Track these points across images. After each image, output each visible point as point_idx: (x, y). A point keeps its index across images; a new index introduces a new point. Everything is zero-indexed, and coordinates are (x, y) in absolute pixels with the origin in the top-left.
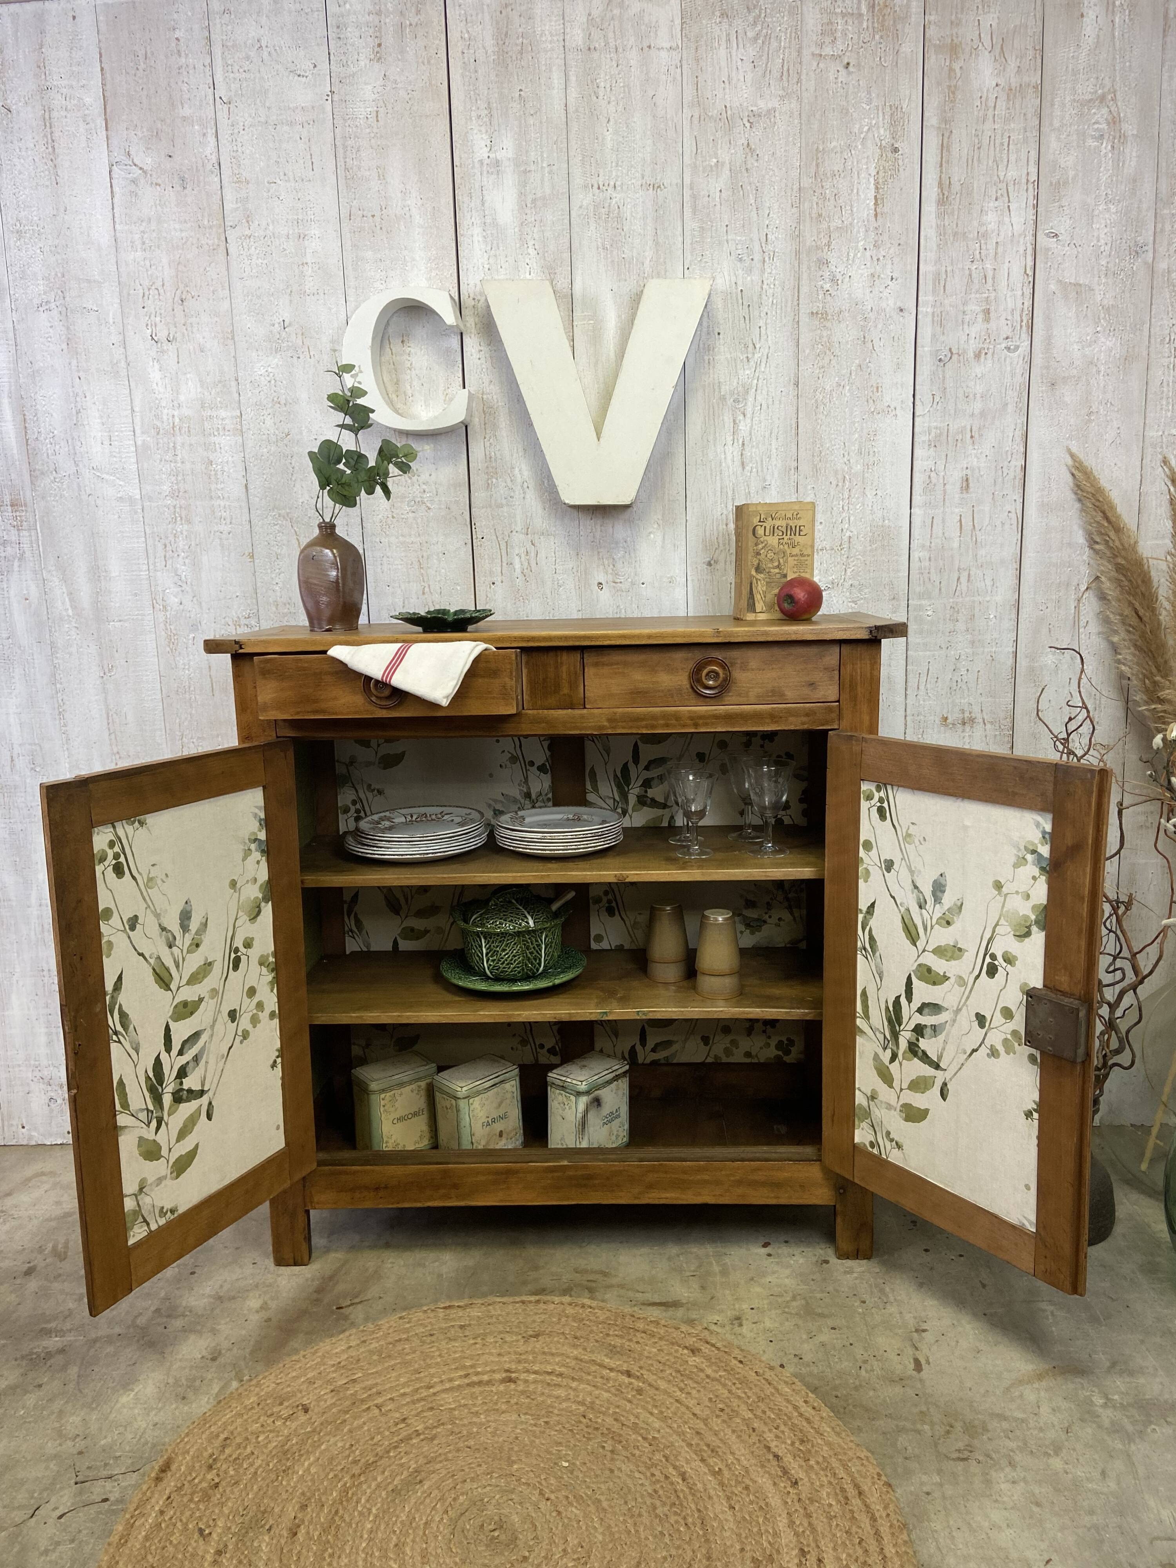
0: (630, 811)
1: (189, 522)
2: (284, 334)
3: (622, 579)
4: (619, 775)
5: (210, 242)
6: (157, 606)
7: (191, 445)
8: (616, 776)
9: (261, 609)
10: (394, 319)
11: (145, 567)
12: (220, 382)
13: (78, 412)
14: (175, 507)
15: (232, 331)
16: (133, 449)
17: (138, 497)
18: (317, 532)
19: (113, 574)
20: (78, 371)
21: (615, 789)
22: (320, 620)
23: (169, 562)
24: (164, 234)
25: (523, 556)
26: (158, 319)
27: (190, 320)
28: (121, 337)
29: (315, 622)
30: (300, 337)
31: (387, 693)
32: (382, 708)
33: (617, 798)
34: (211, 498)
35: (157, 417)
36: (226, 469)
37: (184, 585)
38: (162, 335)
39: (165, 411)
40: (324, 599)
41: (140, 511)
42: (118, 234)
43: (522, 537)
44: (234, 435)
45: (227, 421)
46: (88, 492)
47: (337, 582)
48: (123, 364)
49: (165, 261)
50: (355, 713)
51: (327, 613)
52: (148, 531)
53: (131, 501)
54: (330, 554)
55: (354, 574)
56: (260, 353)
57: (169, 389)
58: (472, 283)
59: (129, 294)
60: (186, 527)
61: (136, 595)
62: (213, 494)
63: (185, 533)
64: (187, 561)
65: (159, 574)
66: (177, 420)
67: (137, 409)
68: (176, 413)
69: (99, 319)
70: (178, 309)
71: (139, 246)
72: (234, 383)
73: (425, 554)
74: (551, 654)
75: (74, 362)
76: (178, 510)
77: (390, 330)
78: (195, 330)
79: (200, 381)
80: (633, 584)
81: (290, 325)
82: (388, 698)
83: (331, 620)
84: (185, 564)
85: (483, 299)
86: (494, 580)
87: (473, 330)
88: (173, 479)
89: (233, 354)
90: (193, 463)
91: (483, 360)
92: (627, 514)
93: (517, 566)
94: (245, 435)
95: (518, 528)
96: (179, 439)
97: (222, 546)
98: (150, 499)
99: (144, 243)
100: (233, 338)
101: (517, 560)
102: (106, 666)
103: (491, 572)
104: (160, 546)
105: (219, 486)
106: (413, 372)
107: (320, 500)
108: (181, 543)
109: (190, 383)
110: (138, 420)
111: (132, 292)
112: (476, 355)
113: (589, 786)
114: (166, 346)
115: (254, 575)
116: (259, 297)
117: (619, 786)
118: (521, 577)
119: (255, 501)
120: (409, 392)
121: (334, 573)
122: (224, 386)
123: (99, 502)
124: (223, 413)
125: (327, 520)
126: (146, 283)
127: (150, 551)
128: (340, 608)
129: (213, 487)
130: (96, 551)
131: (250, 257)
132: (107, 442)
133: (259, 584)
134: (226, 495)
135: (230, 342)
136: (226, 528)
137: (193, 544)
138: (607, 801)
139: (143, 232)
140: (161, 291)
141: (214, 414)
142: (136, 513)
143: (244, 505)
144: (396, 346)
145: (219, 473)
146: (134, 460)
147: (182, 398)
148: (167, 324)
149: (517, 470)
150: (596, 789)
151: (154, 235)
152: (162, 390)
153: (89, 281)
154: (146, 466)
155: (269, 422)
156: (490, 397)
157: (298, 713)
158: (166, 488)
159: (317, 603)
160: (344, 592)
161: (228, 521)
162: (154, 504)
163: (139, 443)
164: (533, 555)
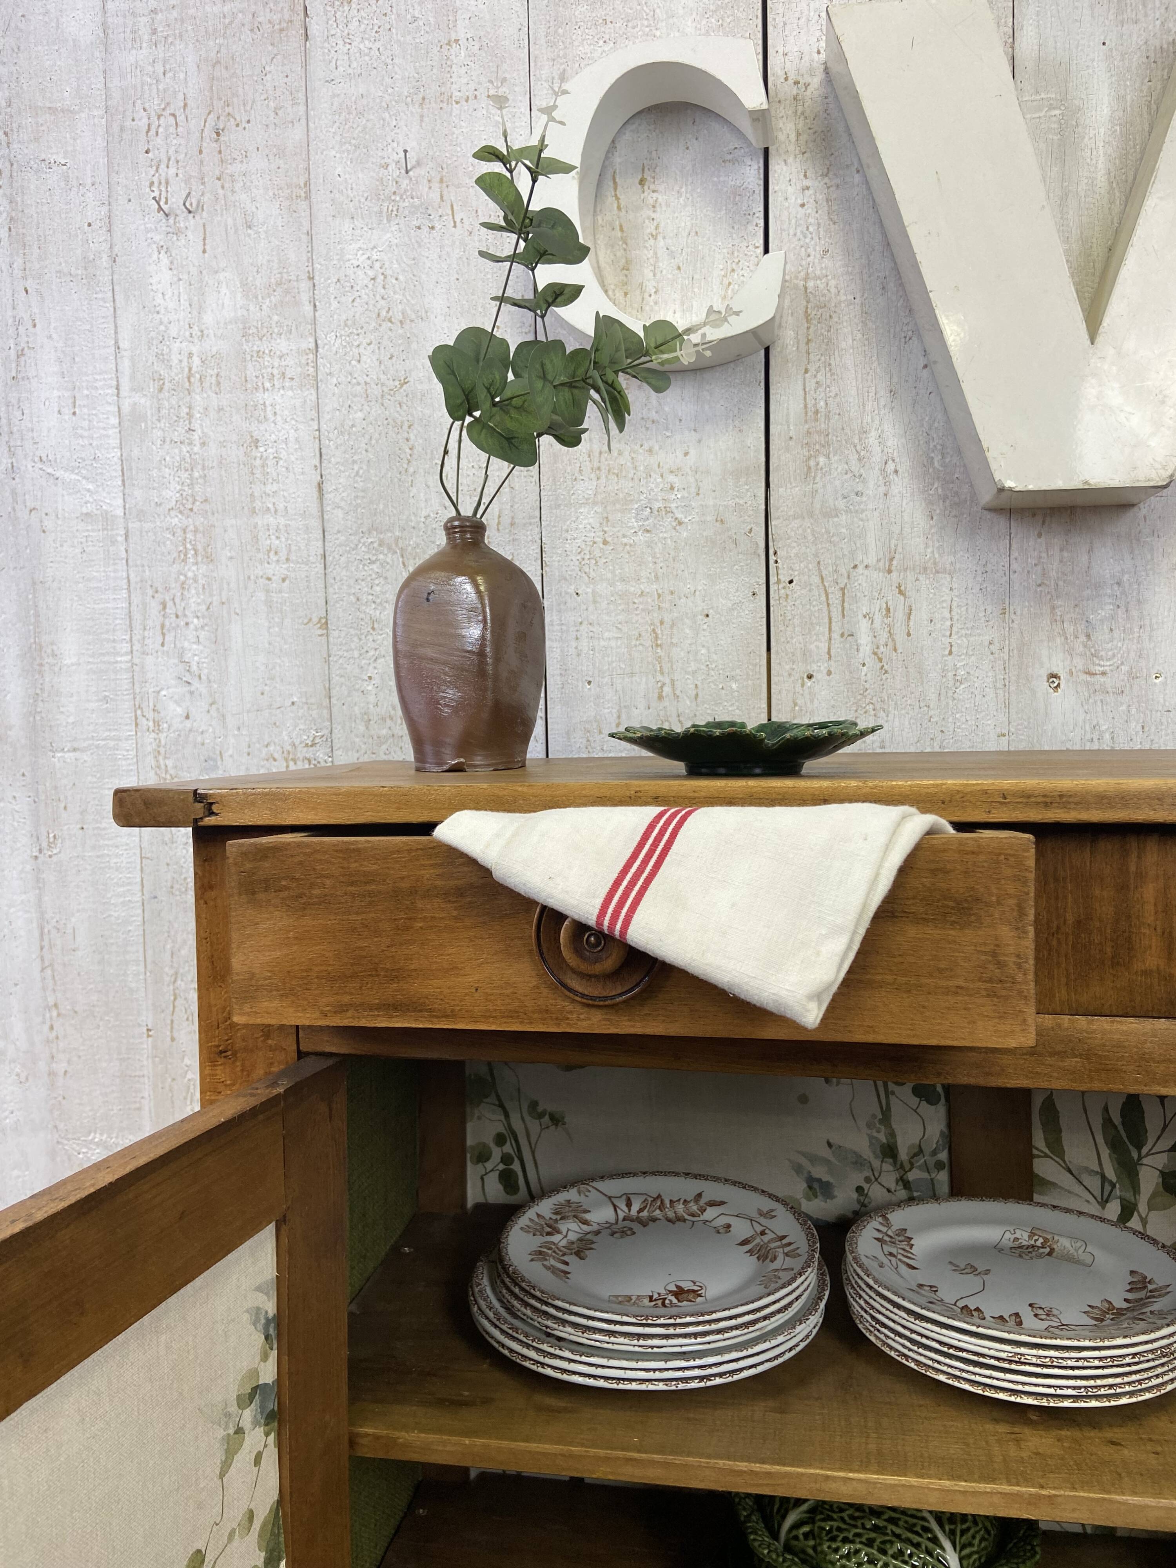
0: (1142, 1207)
1: (210, 559)
2: (405, 183)
3: (1106, 665)
4: (1117, 1119)
5: (276, 18)
6: (143, 722)
7: (220, 409)
8: (1108, 1122)
9: (337, 729)
10: (627, 136)
11: (126, 647)
12: (279, 284)
13: (20, 355)
14: (184, 531)
15: (307, 183)
16: (114, 421)
17: (120, 512)
18: (441, 540)
19: (67, 661)
20: (24, 278)
21: (1105, 1153)
22: (438, 744)
23: (169, 638)
24: (192, 11)
25: (878, 618)
26: (172, 171)
27: (230, 169)
28: (104, 210)
29: (428, 749)
30: (436, 185)
31: (609, 963)
32: (591, 1003)
33: (1110, 1174)
34: (253, 511)
35: (161, 357)
36: (283, 455)
37: (196, 684)
38: (175, 201)
39: (176, 346)
40: (451, 694)
41: (121, 539)
42: (110, 20)
43: (877, 576)
44: (301, 386)
45: (290, 361)
46: (30, 504)
47: (481, 654)
48: (105, 261)
49: (191, 60)
50: (513, 1015)
51: (455, 728)
52: (132, 576)
53: (107, 519)
54: (469, 587)
55: (522, 637)
56: (358, 223)
57: (185, 303)
58: (793, 49)
59: (122, 129)
60: (203, 568)
61: (106, 700)
62: (258, 504)
63: (201, 581)
64: (203, 634)
65: (150, 660)
66: (196, 361)
67: (124, 344)
68: (195, 349)
69: (67, 180)
70: (209, 146)
71: (146, 37)
72: (305, 285)
73: (667, 618)
74: (1106, 846)
75: (19, 262)
76: (190, 536)
77: (617, 160)
78: (238, 186)
79: (244, 284)
80: (1132, 676)
81: (419, 164)
82: (614, 975)
83: (465, 746)
84: (198, 642)
85: (816, 81)
86: (813, 668)
87: (791, 148)
88: (185, 475)
89: (306, 226)
90: (222, 444)
91: (810, 209)
92: (1124, 524)
93: (864, 639)
94: (322, 386)
95: (871, 559)
96: (198, 399)
97: (269, 604)
98: (141, 515)
99: (154, 32)
100: (308, 197)
101: (864, 624)
102: (43, 838)
103: (806, 654)
104: (154, 607)
105: (270, 488)
106: (661, 243)
107: (451, 461)
108: (194, 600)
109: (224, 290)
110: (126, 365)
111: (128, 123)
112: (795, 199)
113: (1039, 1141)
114: (184, 221)
115: (327, 661)
116: (360, 114)
117: (1115, 1145)
118: (870, 661)
119: (336, 517)
120: (650, 287)
121: (474, 632)
122: (287, 292)
123: (49, 524)
124: (282, 345)
125: (467, 510)
126: (155, 105)
127: (137, 616)
128: (485, 715)
129: (257, 490)
130: (37, 615)
131: (348, 40)
132: (67, 411)
133: (336, 679)
134: (281, 506)
135: (304, 205)
136: (276, 570)
137: (216, 599)
138: (1087, 1180)
139: (154, 11)
140: (181, 118)
141: (264, 346)
142: (114, 542)
143: (315, 523)
144: (628, 192)
145: (270, 463)
146: (115, 442)
147: (208, 318)
148: (187, 181)
149: (872, 438)
150: (1056, 1148)
151: (175, 14)
152: (171, 305)
153: (52, 110)
154: (136, 452)
155: (369, 360)
156: (821, 284)
157: (341, 1009)
158: (171, 494)
159: (434, 703)
160: (496, 678)
161: (283, 555)
162: (147, 526)
163: (126, 408)
164: (900, 615)
